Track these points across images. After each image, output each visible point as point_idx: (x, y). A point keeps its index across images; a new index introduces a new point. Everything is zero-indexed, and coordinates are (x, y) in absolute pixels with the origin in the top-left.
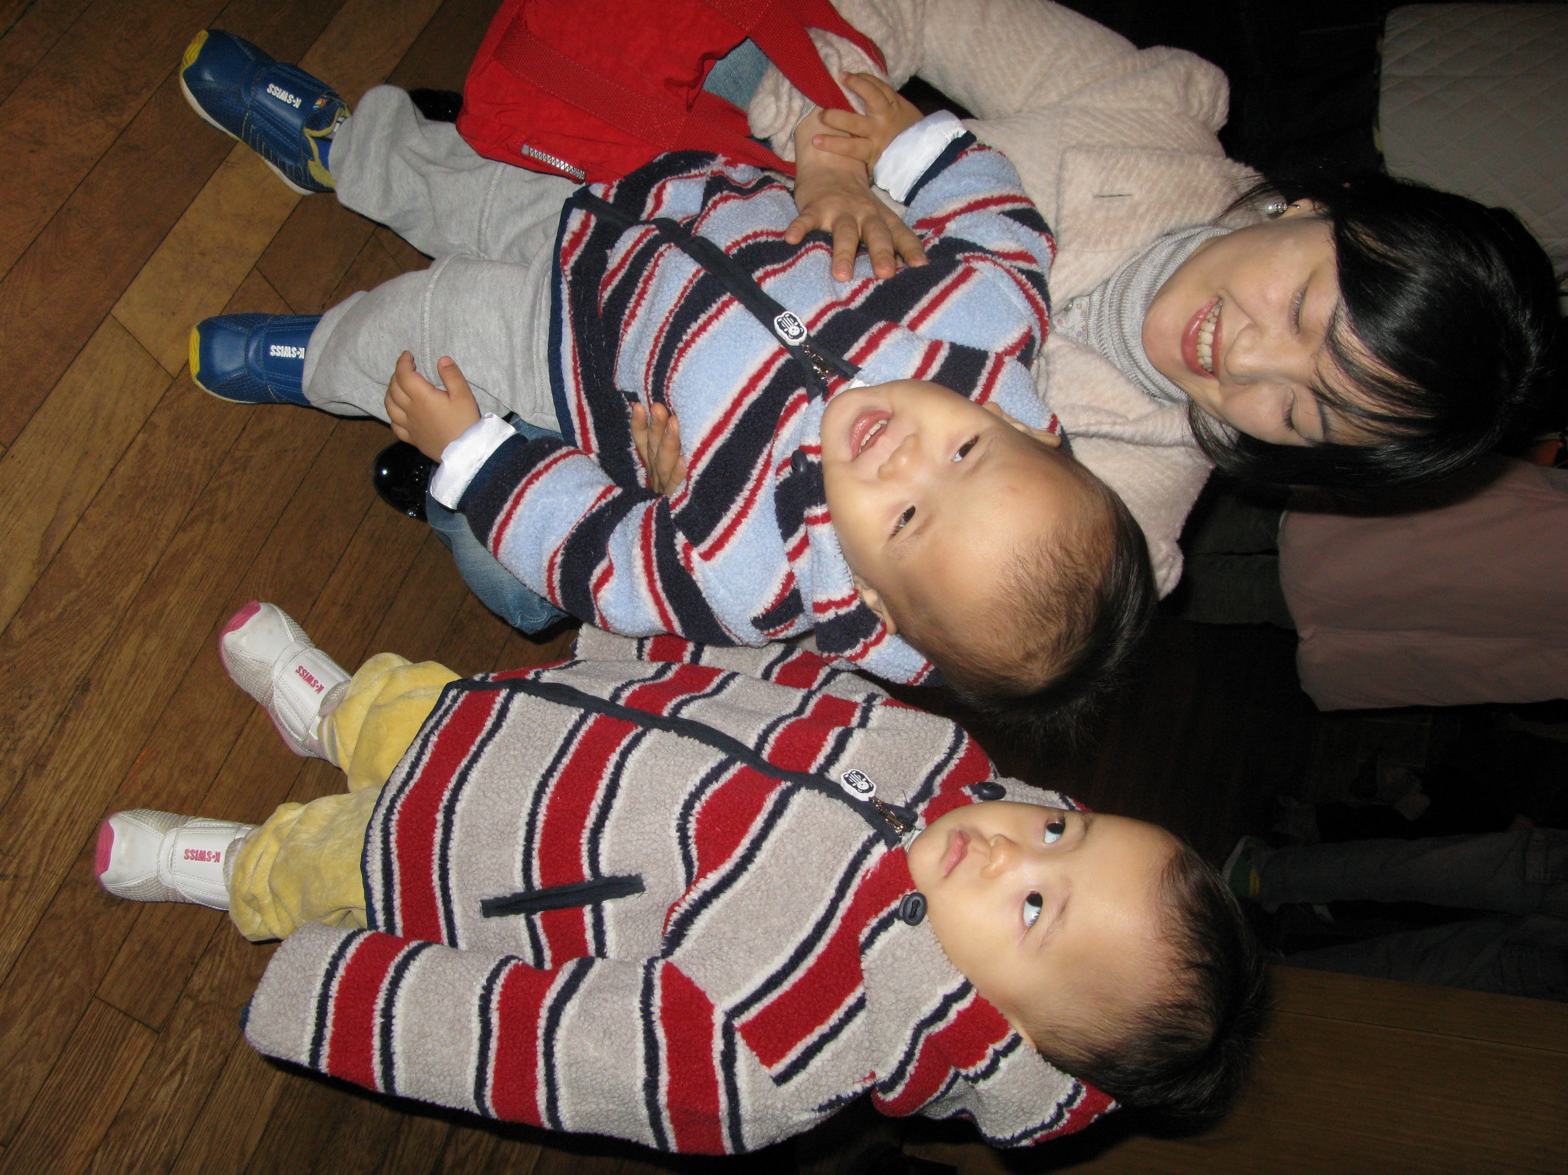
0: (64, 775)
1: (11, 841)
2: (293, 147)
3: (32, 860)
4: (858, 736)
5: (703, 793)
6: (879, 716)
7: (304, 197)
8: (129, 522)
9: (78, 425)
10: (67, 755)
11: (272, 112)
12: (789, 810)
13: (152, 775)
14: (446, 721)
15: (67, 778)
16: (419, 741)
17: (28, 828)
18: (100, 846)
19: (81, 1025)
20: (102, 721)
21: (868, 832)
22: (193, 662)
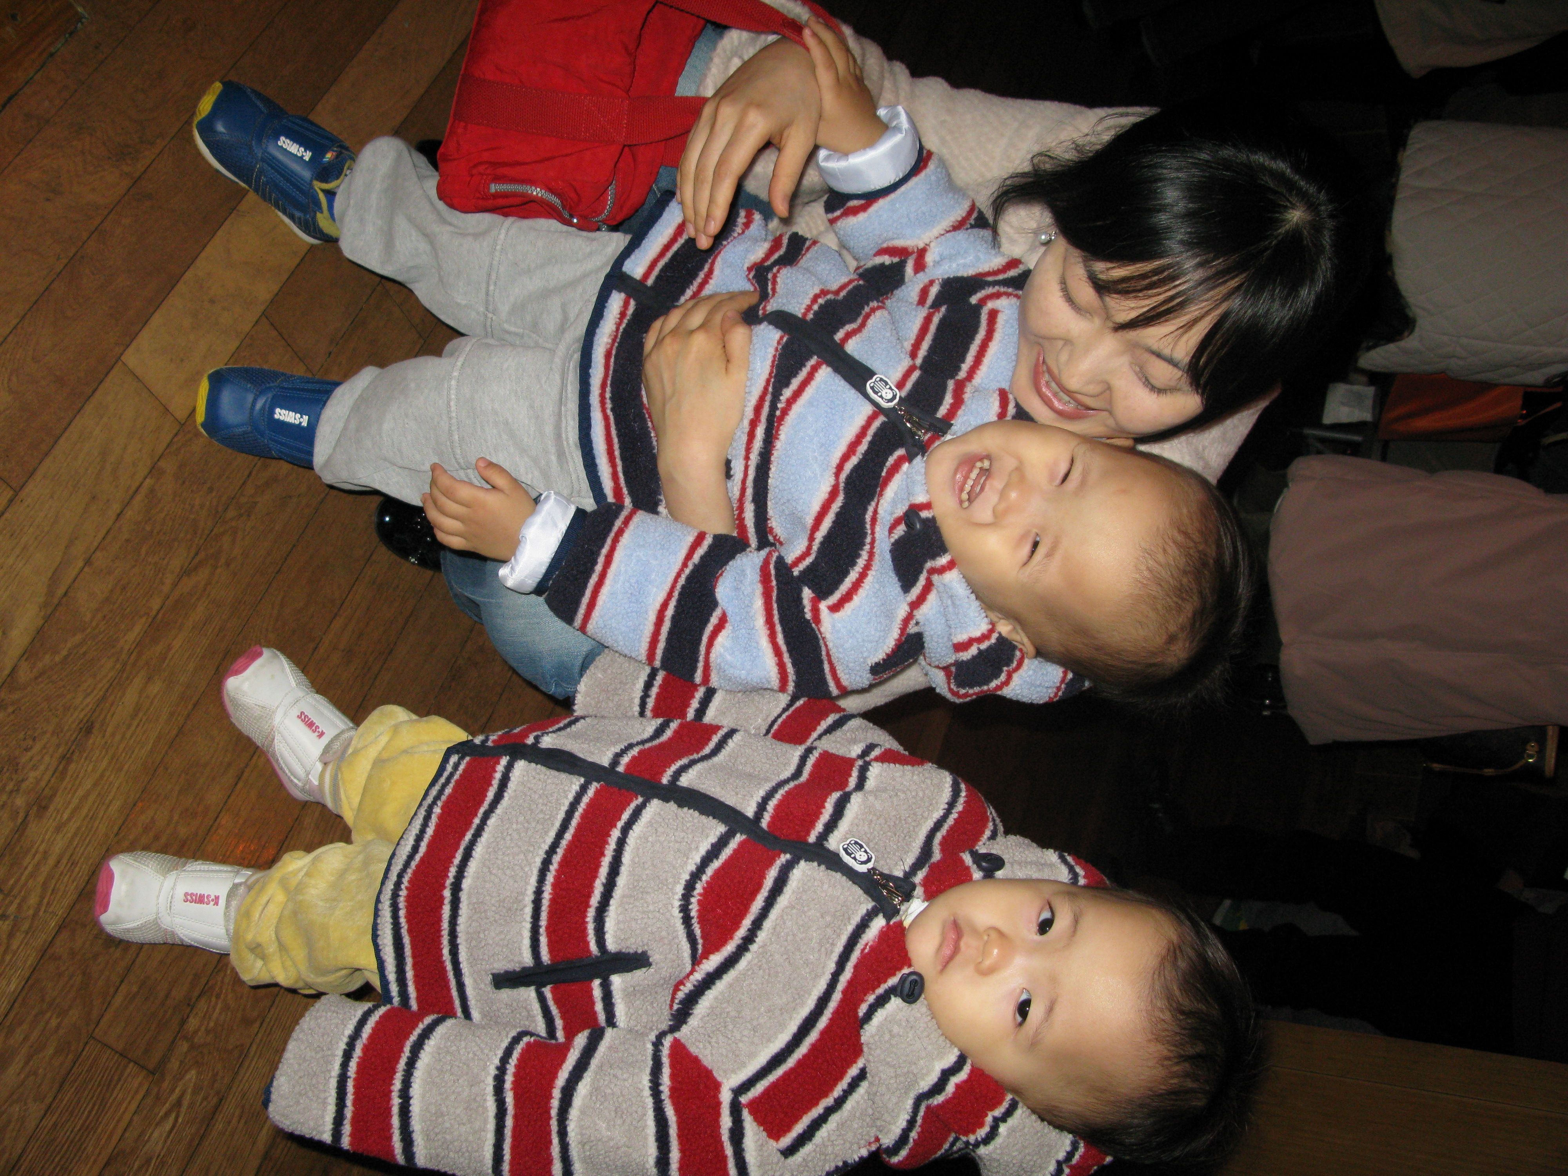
0: (65, 816)
1: (12, 882)
2: (302, 199)
3: (33, 900)
4: (856, 800)
5: (704, 872)
6: (877, 776)
7: (312, 246)
8: (134, 567)
9: (87, 470)
10: (70, 796)
11: (282, 164)
12: (788, 886)
13: (153, 818)
14: (448, 790)
15: (69, 819)
16: (422, 813)
17: (30, 869)
18: (100, 887)
19: (77, 1065)
20: (105, 763)
21: (868, 904)
22: (195, 706)
